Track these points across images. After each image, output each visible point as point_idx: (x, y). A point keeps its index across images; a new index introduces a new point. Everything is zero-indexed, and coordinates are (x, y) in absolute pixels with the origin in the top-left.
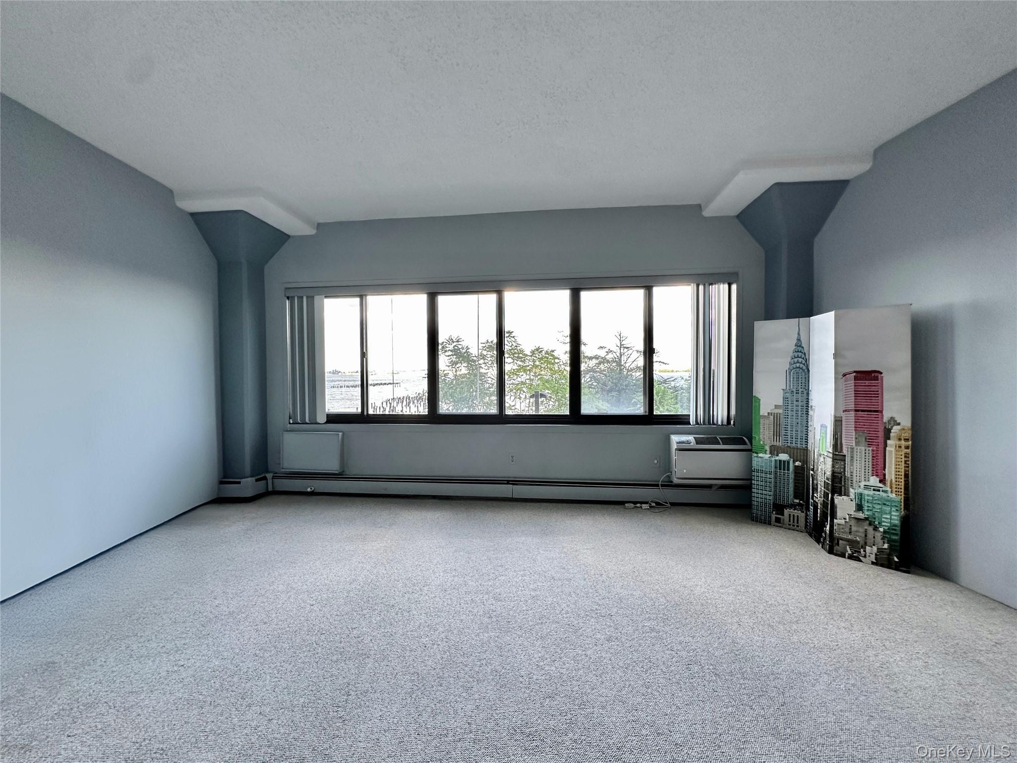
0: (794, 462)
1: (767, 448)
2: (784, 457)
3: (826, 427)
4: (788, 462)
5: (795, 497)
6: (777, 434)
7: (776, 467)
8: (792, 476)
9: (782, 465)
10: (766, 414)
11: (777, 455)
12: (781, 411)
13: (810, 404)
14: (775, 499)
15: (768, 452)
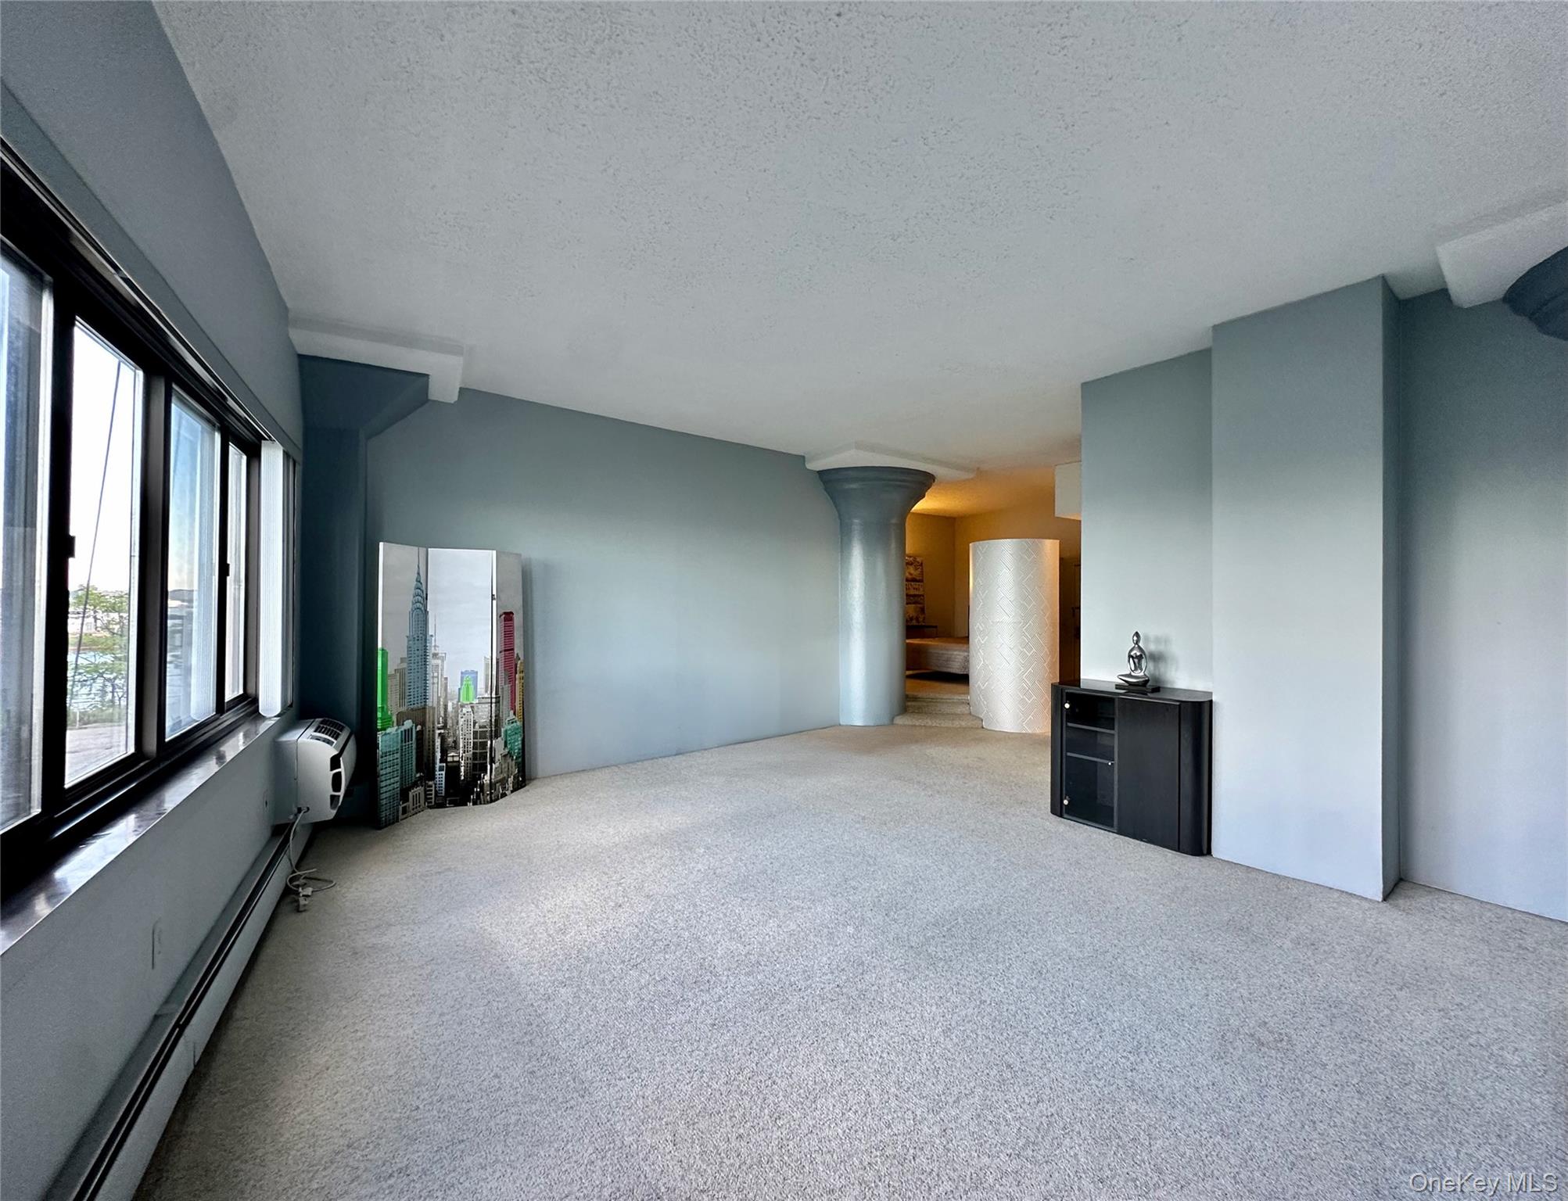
0: (416, 728)
1: (394, 719)
2: (408, 724)
3: (477, 673)
4: (412, 729)
5: (417, 772)
6: (402, 697)
7: (402, 741)
8: (414, 746)
9: (408, 732)
10: (393, 673)
11: (403, 725)
12: (405, 665)
13: (432, 651)
14: (401, 784)
15: (395, 724)
